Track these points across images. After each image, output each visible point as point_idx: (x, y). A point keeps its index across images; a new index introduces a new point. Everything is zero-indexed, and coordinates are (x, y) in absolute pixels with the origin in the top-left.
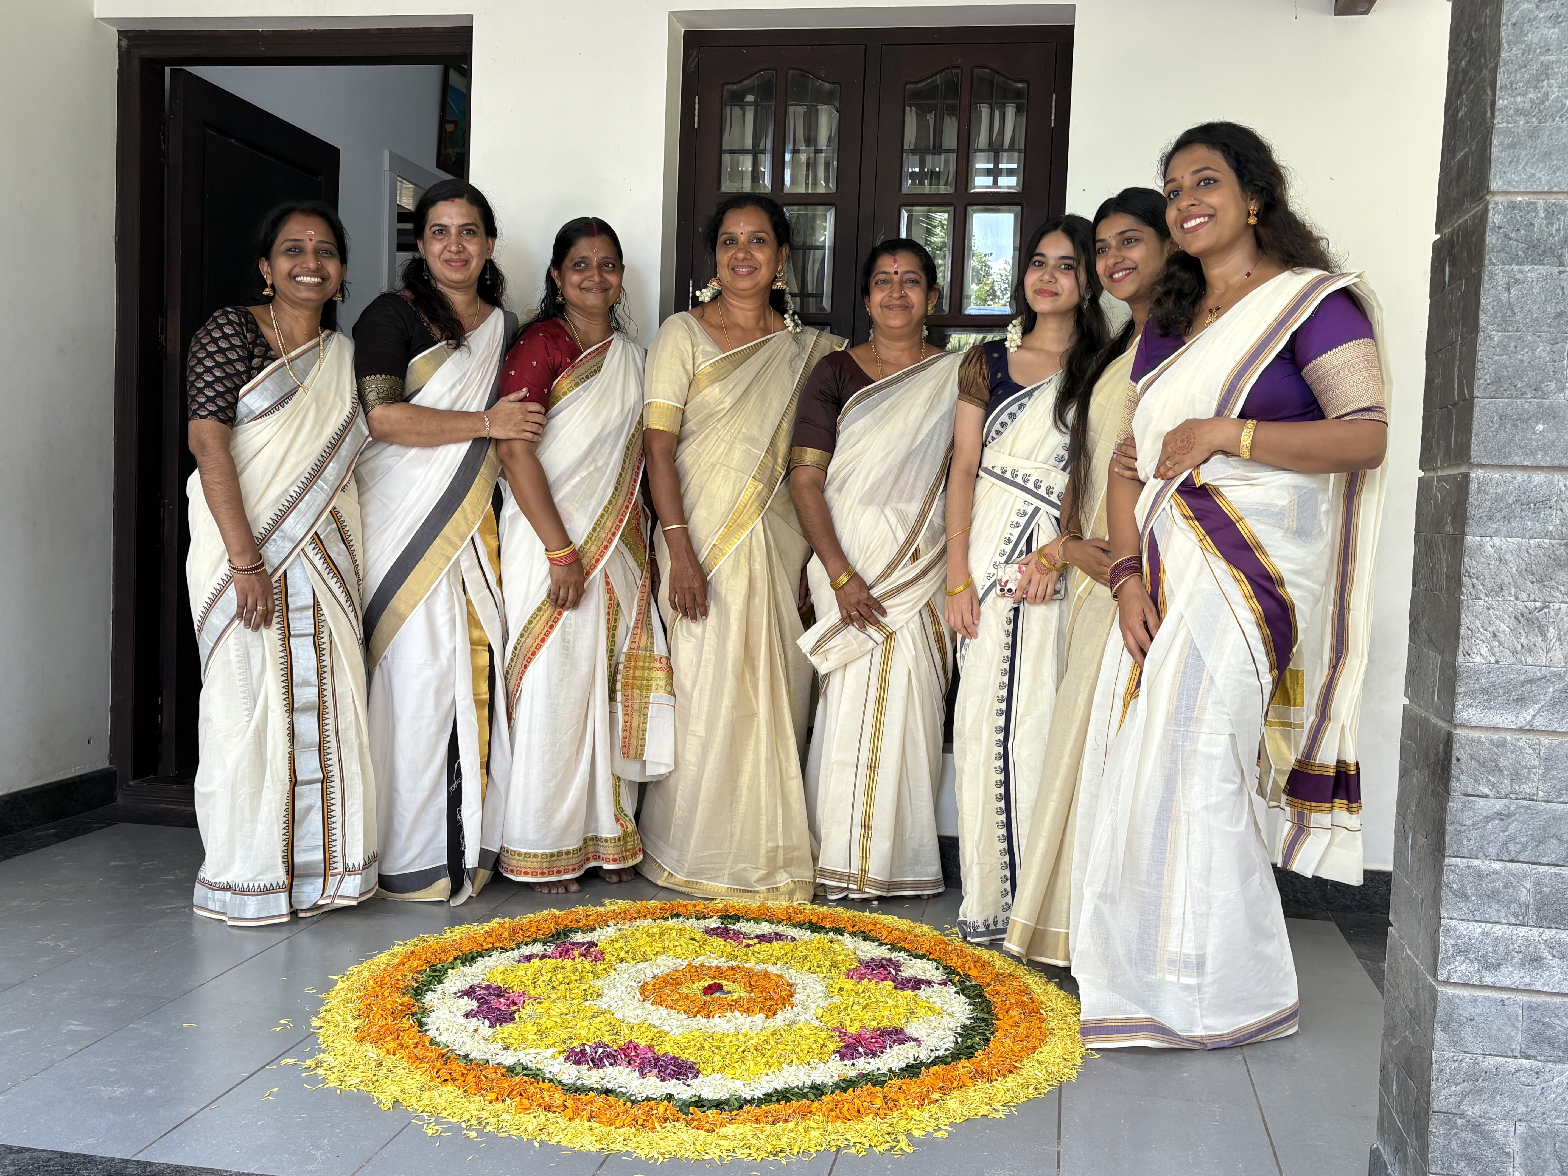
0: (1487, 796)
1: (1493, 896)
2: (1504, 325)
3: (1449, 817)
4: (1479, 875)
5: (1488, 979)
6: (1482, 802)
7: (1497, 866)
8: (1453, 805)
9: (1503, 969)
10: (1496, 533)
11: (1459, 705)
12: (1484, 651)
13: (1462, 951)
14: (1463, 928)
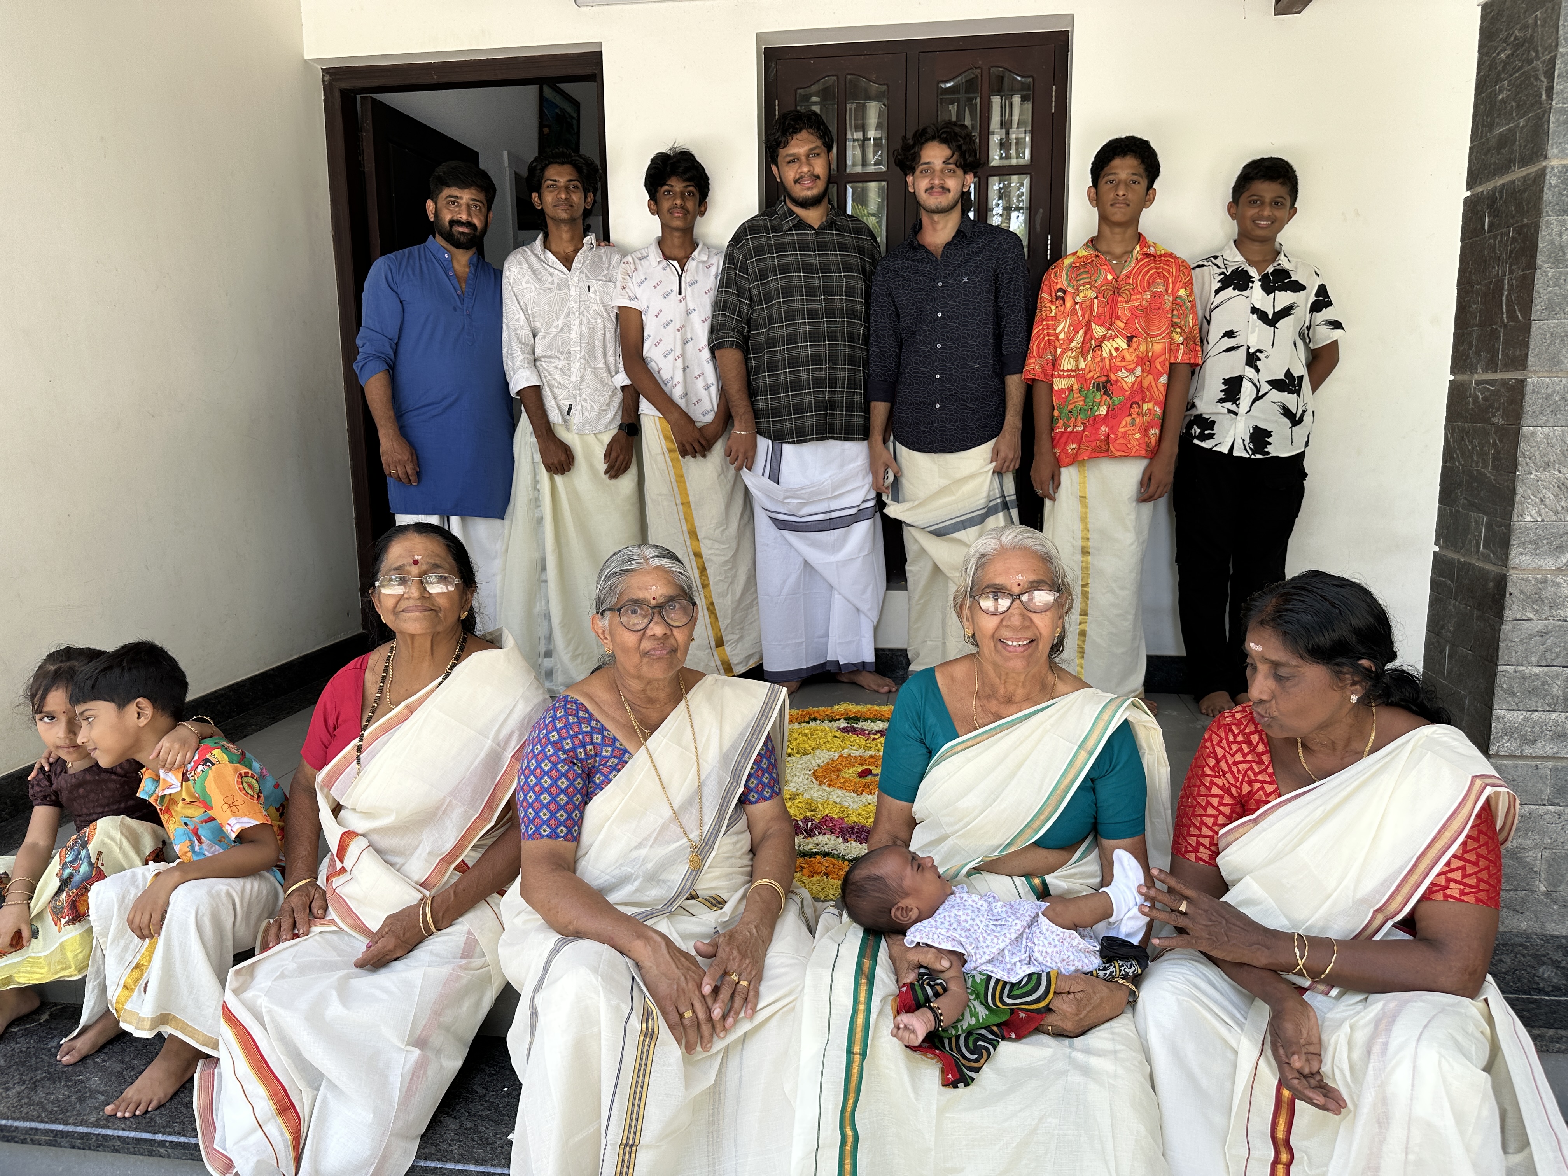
0: (1532, 620)
1: (1534, 692)
2: (1557, 262)
3: (1502, 636)
4: (1524, 677)
5: (1527, 751)
6: (1526, 625)
7: (1537, 670)
8: (1506, 627)
9: (1538, 744)
10: (1546, 424)
11: (1513, 554)
12: (1534, 512)
13: (1510, 733)
14: (1509, 715)
